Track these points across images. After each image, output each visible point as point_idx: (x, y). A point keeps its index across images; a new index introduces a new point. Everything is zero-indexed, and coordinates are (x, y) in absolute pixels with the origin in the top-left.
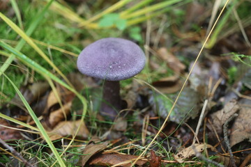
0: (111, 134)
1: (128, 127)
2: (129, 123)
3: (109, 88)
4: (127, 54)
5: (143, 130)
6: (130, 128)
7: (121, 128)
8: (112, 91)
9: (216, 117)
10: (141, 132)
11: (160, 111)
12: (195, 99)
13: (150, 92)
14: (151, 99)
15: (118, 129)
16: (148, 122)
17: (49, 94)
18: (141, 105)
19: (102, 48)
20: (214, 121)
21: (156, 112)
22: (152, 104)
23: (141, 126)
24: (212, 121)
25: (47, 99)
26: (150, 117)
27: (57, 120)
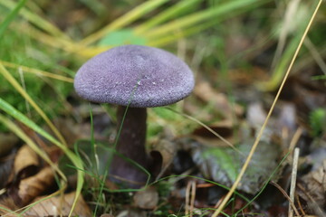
0: (129, 214)
1: (160, 201)
2: (160, 196)
3: (128, 131)
4: (165, 66)
5: (187, 207)
6: (163, 204)
7: (147, 204)
8: (134, 136)
9: (313, 179)
10: (183, 211)
11: (214, 173)
12: (271, 155)
13: (193, 145)
14: (197, 156)
15: (142, 206)
16: (194, 193)
17: (17, 153)
18: (178, 167)
19: (121, 54)
20: (310, 186)
21: (206, 175)
22: (199, 162)
23: (184, 200)
24: (307, 187)
25: (14, 160)
26: (197, 184)
27: (32, 192)
